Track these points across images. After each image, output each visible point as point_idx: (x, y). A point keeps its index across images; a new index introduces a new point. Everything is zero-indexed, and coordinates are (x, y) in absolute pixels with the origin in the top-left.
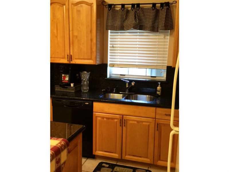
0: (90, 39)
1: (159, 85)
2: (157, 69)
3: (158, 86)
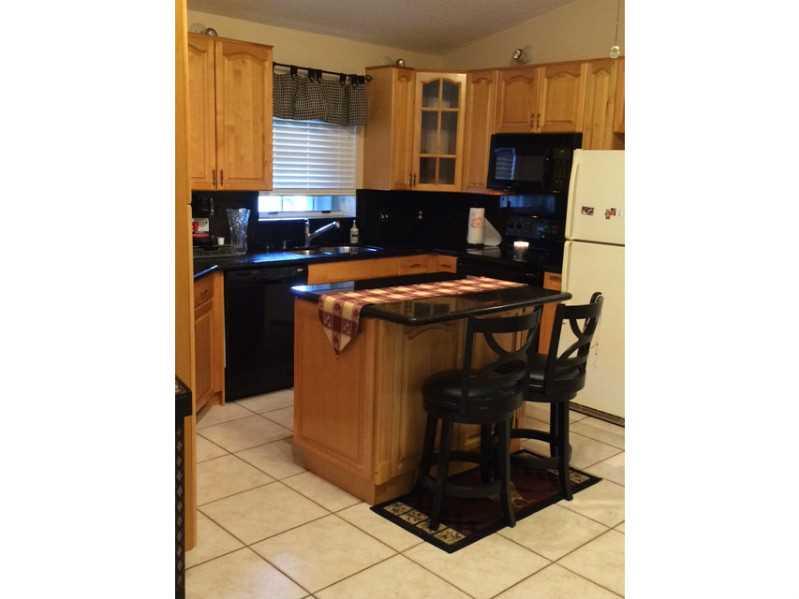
0: (260, 135)
1: (354, 225)
2: (319, 196)
3: (352, 226)
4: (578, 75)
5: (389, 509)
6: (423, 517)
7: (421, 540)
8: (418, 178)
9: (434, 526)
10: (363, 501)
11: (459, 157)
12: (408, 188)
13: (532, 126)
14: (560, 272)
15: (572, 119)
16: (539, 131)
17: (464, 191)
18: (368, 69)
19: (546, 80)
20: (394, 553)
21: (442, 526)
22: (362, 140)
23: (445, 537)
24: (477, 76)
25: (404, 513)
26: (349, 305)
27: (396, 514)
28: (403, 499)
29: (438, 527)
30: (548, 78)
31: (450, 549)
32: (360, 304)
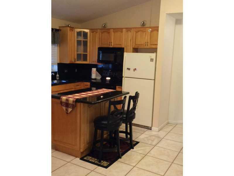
4: (122, 32)
5: (85, 158)
6: (96, 159)
7: (97, 166)
8: (76, 60)
9: (100, 162)
10: (77, 157)
11: (88, 53)
12: (74, 63)
13: (110, 45)
14: (122, 86)
15: (122, 44)
16: (112, 47)
17: (90, 63)
18: (59, 27)
19: (113, 33)
20: (91, 171)
21: (102, 161)
22: (59, 48)
23: (104, 164)
24: (93, 30)
25: (90, 159)
26: (71, 99)
27: (88, 160)
28: (89, 155)
29: (101, 162)
30: (114, 32)
31: (106, 167)
32: (75, 99)
